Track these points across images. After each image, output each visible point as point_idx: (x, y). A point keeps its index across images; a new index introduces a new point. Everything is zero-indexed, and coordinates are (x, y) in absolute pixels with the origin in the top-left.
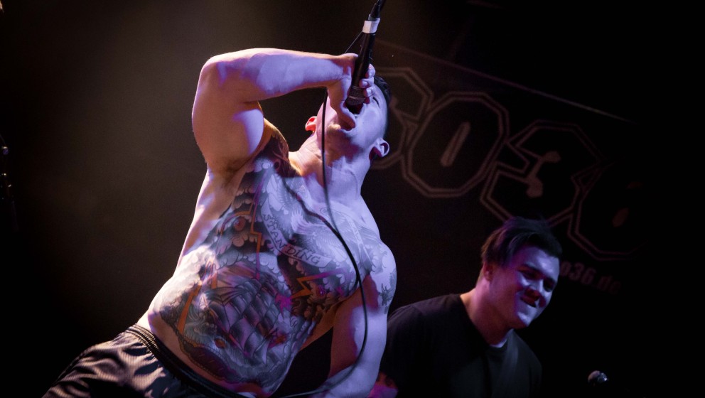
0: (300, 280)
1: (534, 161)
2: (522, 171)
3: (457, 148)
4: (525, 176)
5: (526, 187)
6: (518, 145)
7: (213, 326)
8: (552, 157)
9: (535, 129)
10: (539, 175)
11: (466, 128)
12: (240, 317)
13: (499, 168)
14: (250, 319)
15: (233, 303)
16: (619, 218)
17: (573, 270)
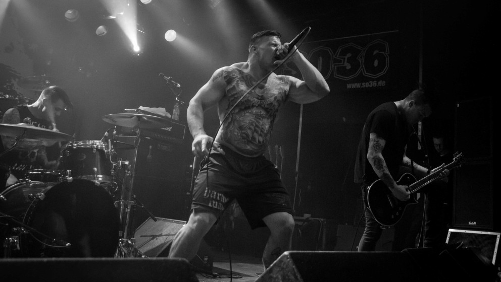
0: (268, 110)
1: (344, 59)
2: (342, 63)
3: (321, 64)
4: (344, 64)
5: (345, 67)
6: (338, 56)
7: (245, 140)
8: (349, 55)
9: (340, 50)
10: (347, 62)
11: (321, 58)
12: (253, 133)
13: (335, 65)
14: (257, 132)
15: (252, 125)
16: (376, 63)
17: (370, 84)
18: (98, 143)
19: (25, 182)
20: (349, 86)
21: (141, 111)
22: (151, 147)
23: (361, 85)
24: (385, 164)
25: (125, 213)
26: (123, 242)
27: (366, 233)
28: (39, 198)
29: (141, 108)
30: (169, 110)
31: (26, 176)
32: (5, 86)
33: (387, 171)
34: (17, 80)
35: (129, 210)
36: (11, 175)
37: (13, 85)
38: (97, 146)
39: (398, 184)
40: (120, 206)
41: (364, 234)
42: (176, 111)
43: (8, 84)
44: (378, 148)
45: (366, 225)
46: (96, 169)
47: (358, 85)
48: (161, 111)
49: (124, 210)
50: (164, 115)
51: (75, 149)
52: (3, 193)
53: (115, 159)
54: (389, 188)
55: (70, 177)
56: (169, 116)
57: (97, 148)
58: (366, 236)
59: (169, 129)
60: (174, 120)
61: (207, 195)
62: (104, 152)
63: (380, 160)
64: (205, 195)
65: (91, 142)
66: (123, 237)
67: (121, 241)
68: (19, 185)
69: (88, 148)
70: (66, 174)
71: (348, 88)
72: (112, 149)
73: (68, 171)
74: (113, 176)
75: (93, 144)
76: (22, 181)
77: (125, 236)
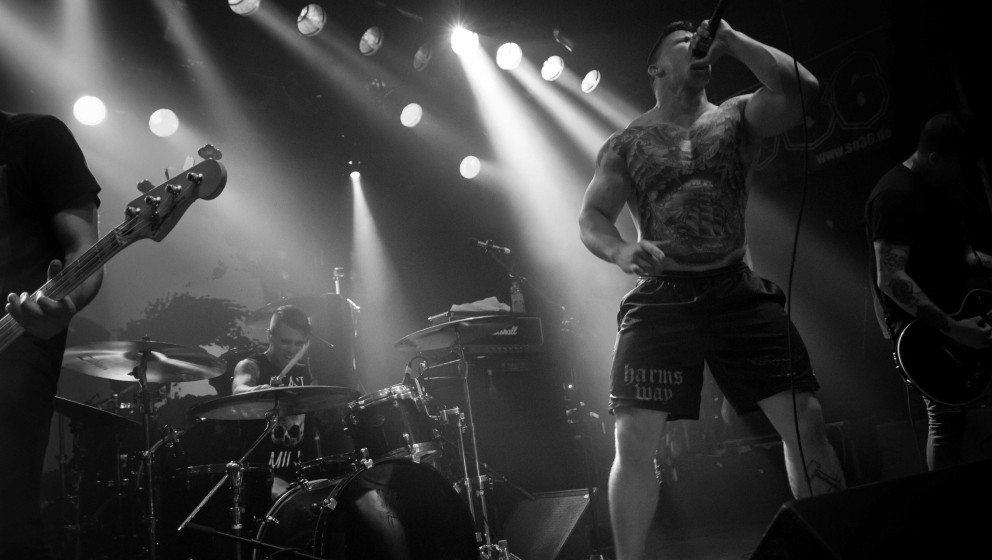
15: (693, 210)
16: (861, 100)
17: (860, 142)
18: (399, 389)
19: (299, 487)
20: (821, 159)
21: (456, 313)
22: (490, 372)
23: (845, 150)
24: (916, 289)
25: (476, 499)
26: (486, 550)
27: (933, 429)
28: (328, 508)
29: (455, 308)
30: (504, 298)
31: (299, 475)
32: (229, 334)
33: (926, 302)
34: (244, 318)
35: (482, 493)
36: (276, 480)
37: (240, 328)
38: (399, 395)
39: (958, 318)
40: (464, 488)
41: (930, 432)
42: (517, 297)
43: (232, 329)
44: (892, 263)
45: (929, 414)
46: (406, 435)
47: (838, 152)
48: (490, 304)
49: (474, 493)
50: (497, 309)
51: (364, 410)
52: (270, 512)
53: (435, 408)
54: (942, 331)
55: (368, 459)
56: (507, 308)
57: (399, 399)
58: (935, 434)
59: (513, 331)
60: (518, 314)
61: (629, 379)
62: (412, 401)
63: (904, 284)
64: (626, 380)
65: (386, 391)
66: (484, 542)
67: (482, 550)
68: (293, 492)
69: (384, 403)
70: (361, 456)
71: (820, 162)
72: (424, 393)
73: (363, 450)
74: (438, 440)
75: (390, 394)
76: (295, 486)
77: (489, 540)
